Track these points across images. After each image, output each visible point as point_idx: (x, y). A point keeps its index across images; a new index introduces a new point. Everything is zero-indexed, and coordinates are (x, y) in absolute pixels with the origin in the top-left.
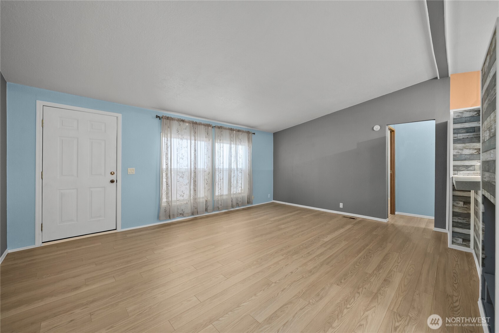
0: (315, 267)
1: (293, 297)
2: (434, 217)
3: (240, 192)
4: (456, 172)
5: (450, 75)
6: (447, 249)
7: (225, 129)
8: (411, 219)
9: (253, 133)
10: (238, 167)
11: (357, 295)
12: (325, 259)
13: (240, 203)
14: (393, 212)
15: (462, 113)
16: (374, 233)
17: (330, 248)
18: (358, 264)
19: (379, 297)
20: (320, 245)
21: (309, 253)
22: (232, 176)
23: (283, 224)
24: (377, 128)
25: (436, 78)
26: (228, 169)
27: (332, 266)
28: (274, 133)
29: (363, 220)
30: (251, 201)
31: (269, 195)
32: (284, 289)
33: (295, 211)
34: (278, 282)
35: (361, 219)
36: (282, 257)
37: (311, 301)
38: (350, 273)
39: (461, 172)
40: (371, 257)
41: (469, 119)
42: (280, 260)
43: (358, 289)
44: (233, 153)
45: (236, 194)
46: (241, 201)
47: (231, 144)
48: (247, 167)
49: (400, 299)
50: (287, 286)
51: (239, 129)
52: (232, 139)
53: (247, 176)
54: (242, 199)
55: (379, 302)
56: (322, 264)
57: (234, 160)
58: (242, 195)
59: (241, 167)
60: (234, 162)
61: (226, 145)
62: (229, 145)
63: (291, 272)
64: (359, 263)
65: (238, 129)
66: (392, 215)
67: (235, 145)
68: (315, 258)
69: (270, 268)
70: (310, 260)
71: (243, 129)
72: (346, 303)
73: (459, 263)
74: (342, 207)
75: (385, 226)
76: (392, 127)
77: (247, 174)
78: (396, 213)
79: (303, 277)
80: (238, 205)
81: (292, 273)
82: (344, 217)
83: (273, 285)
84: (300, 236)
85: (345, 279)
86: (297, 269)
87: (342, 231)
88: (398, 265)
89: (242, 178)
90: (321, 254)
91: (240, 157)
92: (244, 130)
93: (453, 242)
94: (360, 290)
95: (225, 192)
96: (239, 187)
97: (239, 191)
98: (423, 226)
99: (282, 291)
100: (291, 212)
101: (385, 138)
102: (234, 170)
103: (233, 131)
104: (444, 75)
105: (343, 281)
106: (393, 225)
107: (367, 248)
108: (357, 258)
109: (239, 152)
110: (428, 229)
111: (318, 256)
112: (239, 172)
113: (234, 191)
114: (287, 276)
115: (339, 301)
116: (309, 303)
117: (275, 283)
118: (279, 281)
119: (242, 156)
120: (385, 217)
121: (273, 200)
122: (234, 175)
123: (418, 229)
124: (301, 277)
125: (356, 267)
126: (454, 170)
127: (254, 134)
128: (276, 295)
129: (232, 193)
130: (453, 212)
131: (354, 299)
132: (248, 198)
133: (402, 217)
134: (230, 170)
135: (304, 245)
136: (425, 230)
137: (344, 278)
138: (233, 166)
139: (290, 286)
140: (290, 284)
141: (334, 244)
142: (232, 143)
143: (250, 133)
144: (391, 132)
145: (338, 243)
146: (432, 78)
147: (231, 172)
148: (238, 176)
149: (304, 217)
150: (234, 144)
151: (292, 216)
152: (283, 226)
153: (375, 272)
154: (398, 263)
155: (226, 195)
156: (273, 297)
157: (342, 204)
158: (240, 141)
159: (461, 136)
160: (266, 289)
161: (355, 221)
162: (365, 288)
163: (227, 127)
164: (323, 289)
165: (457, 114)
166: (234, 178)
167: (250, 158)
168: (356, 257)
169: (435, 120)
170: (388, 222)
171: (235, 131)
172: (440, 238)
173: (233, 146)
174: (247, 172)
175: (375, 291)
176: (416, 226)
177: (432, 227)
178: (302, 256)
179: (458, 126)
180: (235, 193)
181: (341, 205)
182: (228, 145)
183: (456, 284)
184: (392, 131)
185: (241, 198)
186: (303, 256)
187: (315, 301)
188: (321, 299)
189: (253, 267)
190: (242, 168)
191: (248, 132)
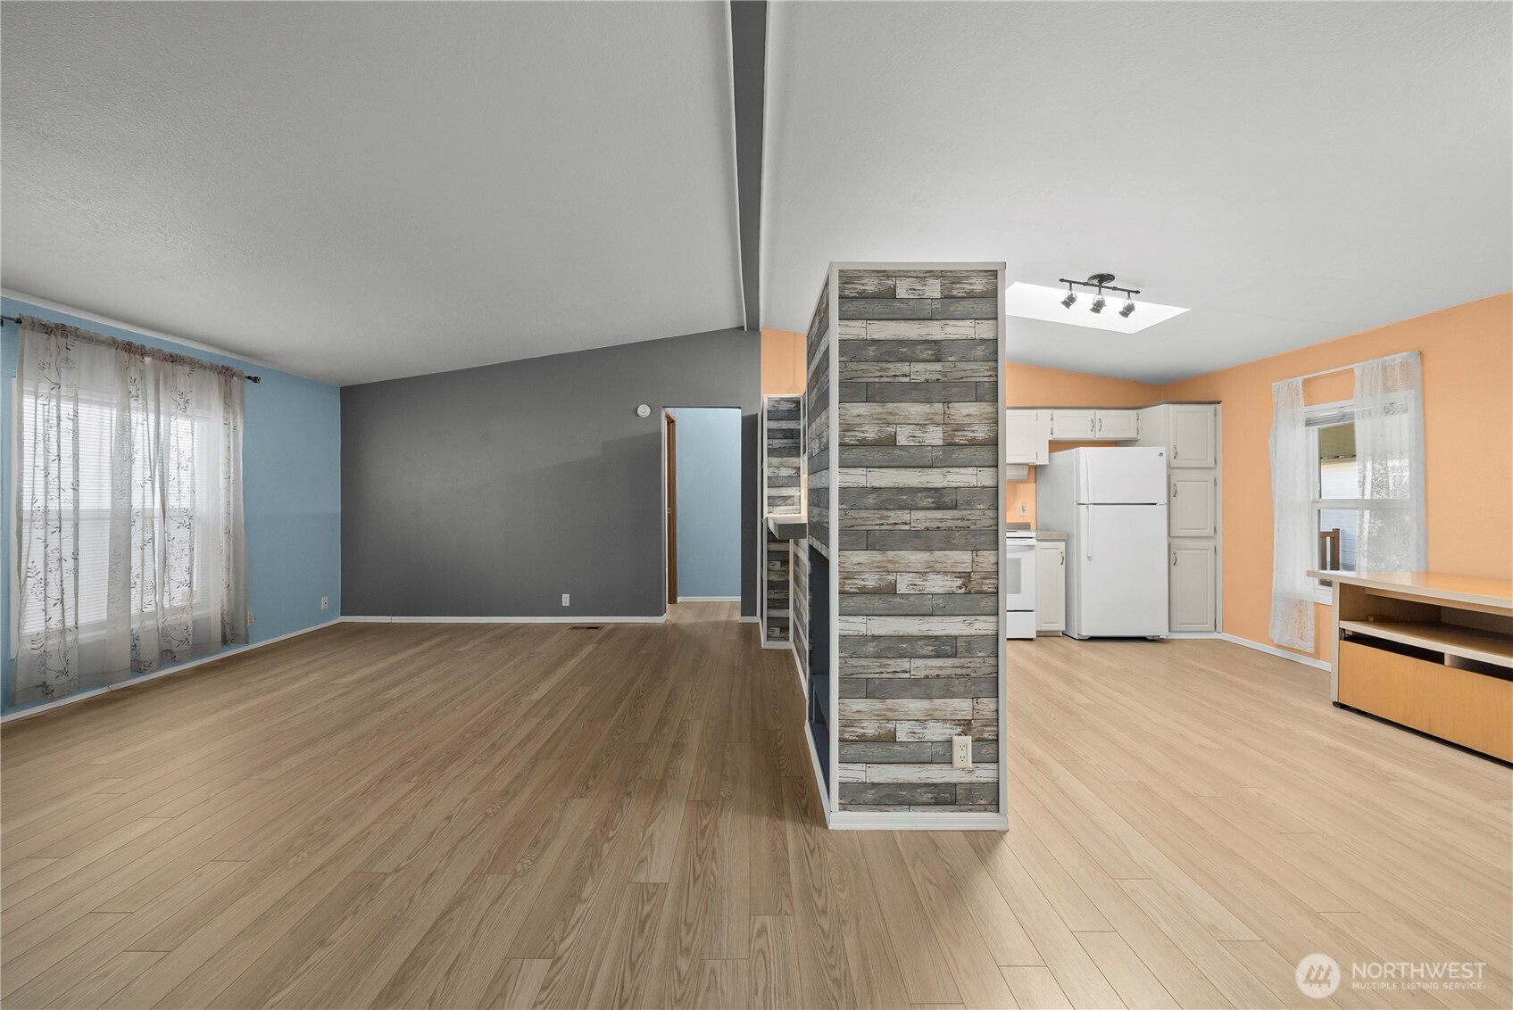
0: (516, 778)
1: (465, 884)
2: (740, 597)
3: (177, 603)
4: (771, 509)
5: (761, 330)
6: (761, 652)
7: (91, 339)
8: (704, 606)
9: (249, 378)
10: (172, 502)
11: (626, 800)
12: (539, 746)
13: (185, 647)
14: (673, 600)
15: (778, 401)
16: (644, 652)
17: (550, 715)
18: (619, 731)
19: (669, 786)
20: (522, 713)
21: (493, 745)
22: (136, 540)
23: (395, 684)
24: (644, 411)
25: (742, 328)
26: (108, 516)
27: (561, 757)
28: (341, 388)
29: (617, 628)
30: (243, 632)
31: (324, 600)
32: (432, 874)
33: (429, 638)
34: (405, 863)
35: (611, 626)
36: (409, 786)
37: (519, 868)
38: (604, 758)
39: (778, 508)
40: (643, 707)
41: (786, 414)
42: (402, 798)
43: (627, 786)
44: (138, 446)
45: (159, 616)
46: (191, 638)
47: (125, 408)
48: (222, 503)
49: (704, 771)
50: (441, 862)
51: (175, 351)
52: (133, 389)
53: (223, 538)
54: (191, 630)
55: (669, 795)
56: (535, 762)
57: (148, 474)
58: (194, 613)
59: (186, 504)
60: (149, 485)
61: (95, 410)
62: (115, 412)
63: (447, 818)
64: (622, 727)
65: (167, 350)
66: (672, 606)
67: (152, 417)
68: (513, 753)
69: (369, 833)
70: (501, 763)
71: (197, 357)
72: (605, 830)
73: (777, 672)
74: (568, 604)
75: (660, 632)
76: (670, 411)
77: (222, 530)
78: (679, 599)
79: (486, 815)
80: (168, 656)
81: (449, 818)
82: (574, 628)
83: (389, 880)
84: (458, 708)
85: (595, 776)
86: (465, 800)
87: (572, 664)
88: (693, 707)
89: (192, 549)
90: (529, 737)
91: (183, 464)
92: (205, 360)
93: (769, 638)
94: (631, 788)
95: (92, 611)
96: (174, 585)
97: (177, 596)
98: (723, 617)
99: (426, 882)
100: (417, 644)
101: (659, 434)
102: (148, 514)
103: (143, 355)
104: (754, 327)
105: (591, 783)
106: (674, 626)
107: (634, 687)
108: (614, 718)
109: (173, 442)
110: (732, 622)
111: (522, 745)
112: (172, 525)
113: (141, 602)
114: (435, 835)
115: (589, 833)
116: (515, 874)
117: (397, 870)
118: (409, 859)
119: (191, 459)
120: (660, 612)
121: (342, 615)
122: (149, 536)
123: (716, 625)
124: (482, 817)
125: (616, 738)
126: (768, 506)
127: (256, 380)
128: (407, 904)
129: (134, 611)
130: (768, 581)
131: (622, 811)
132: (223, 621)
133: (688, 606)
134: (122, 521)
135: (475, 729)
136: (727, 625)
137: (593, 774)
138: (143, 499)
139: (449, 858)
140: (448, 852)
141: (560, 702)
142: (133, 403)
143: (233, 375)
144: (668, 423)
145: (568, 697)
146: (736, 326)
147: (129, 523)
148: (167, 539)
149: (461, 649)
150: (146, 409)
151: (423, 653)
152: (394, 692)
153: (655, 735)
154: (693, 702)
155: (99, 626)
156: (395, 917)
157: (568, 595)
158: (181, 401)
159: (777, 443)
160: (365, 903)
161: (600, 634)
162: (640, 778)
163: (104, 335)
164: (547, 821)
165: (772, 403)
166: (148, 549)
167: (236, 469)
168: (613, 716)
169: (740, 408)
170: (666, 621)
171: (153, 356)
172: (749, 633)
173: (137, 417)
174: (222, 522)
175: (659, 776)
176: (712, 620)
177: (738, 617)
178: (475, 762)
179: (774, 425)
180: (156, 612)
181: (566, 600)
182: (107, 411)
183: (777, 709)
184: (671, 422)
185: (190, 625)
186: (479, 759)
187: (530, 863)
188: (545, 849)
189: (292, 861)
190: (193, 508)
191: (227, 369)
